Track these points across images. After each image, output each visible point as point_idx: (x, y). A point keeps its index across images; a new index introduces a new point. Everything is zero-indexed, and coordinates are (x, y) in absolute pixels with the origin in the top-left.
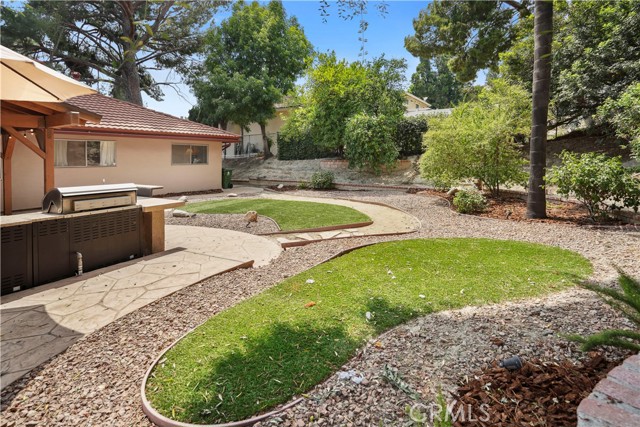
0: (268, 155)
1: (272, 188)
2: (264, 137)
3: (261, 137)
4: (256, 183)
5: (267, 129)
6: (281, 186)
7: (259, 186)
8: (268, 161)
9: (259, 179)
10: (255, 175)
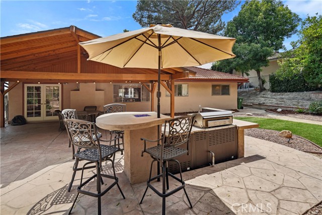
0: (262, 89)
1: (271, 110)
2: (260, 78)
3: (258, 78)
4: (258, 106)
5: (261, 73)
6: (280, 110)
7: (261, 109)
8: (262, 93)
9: (260, 104)
10: (256, 102)
